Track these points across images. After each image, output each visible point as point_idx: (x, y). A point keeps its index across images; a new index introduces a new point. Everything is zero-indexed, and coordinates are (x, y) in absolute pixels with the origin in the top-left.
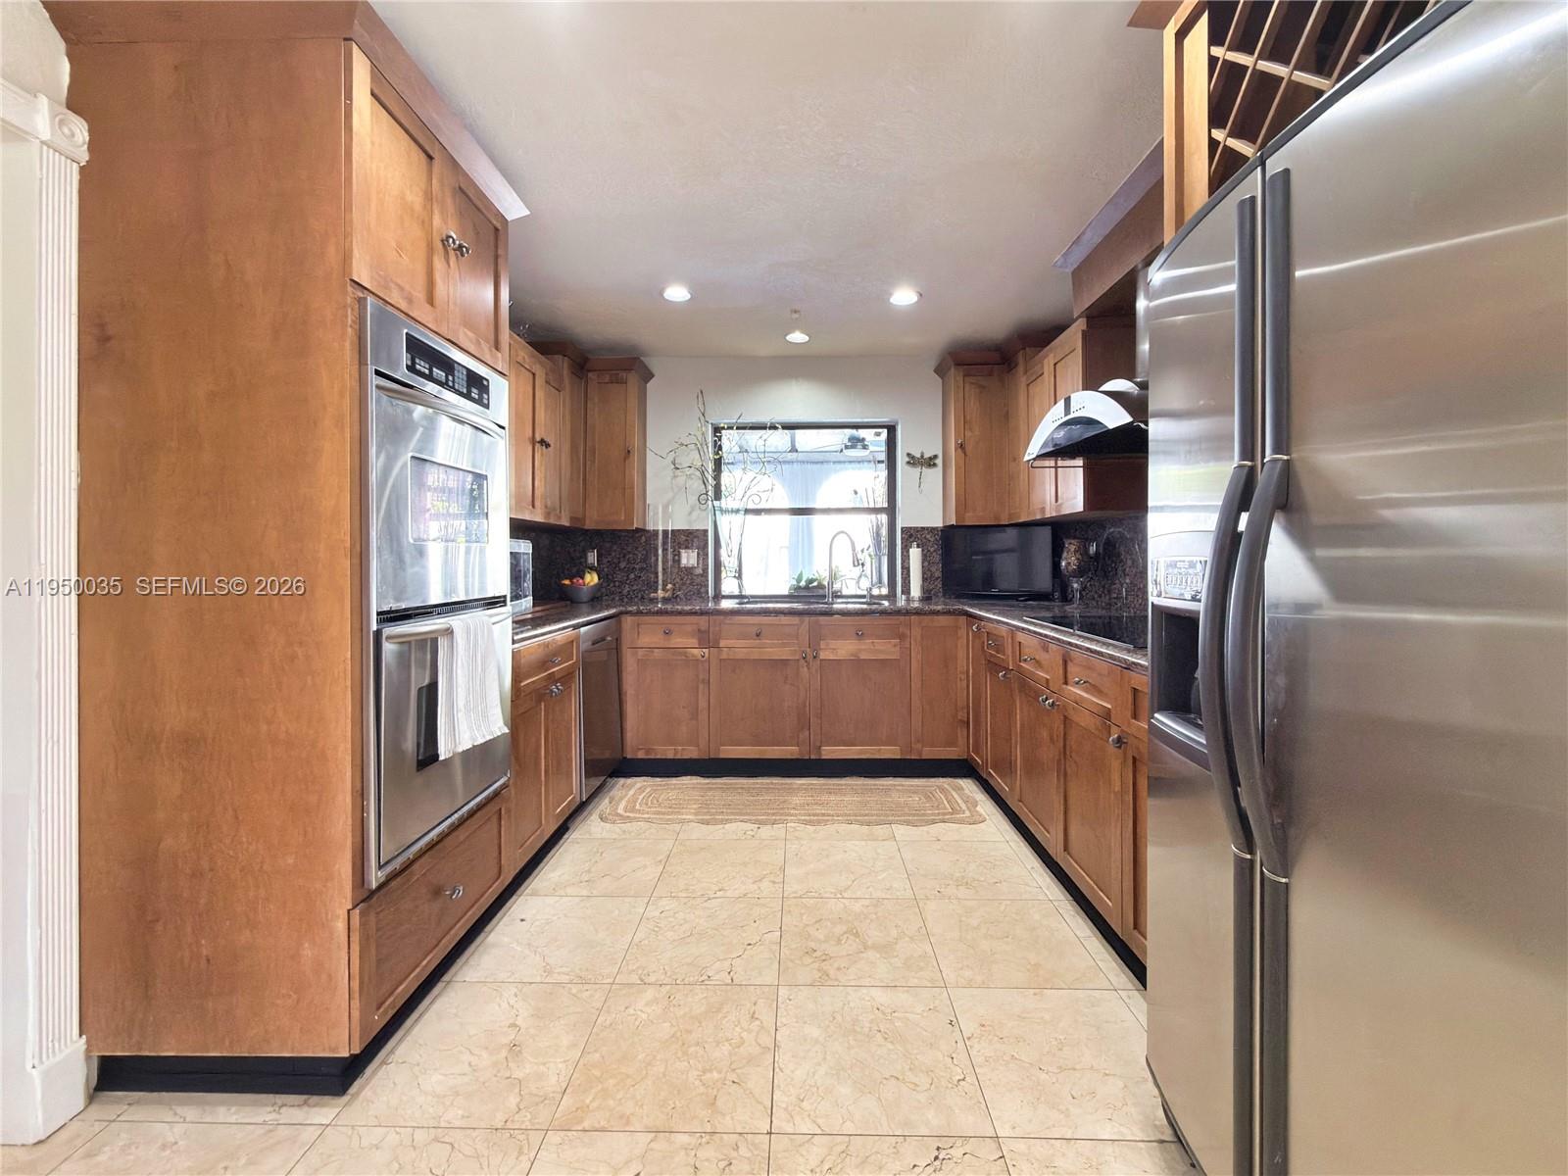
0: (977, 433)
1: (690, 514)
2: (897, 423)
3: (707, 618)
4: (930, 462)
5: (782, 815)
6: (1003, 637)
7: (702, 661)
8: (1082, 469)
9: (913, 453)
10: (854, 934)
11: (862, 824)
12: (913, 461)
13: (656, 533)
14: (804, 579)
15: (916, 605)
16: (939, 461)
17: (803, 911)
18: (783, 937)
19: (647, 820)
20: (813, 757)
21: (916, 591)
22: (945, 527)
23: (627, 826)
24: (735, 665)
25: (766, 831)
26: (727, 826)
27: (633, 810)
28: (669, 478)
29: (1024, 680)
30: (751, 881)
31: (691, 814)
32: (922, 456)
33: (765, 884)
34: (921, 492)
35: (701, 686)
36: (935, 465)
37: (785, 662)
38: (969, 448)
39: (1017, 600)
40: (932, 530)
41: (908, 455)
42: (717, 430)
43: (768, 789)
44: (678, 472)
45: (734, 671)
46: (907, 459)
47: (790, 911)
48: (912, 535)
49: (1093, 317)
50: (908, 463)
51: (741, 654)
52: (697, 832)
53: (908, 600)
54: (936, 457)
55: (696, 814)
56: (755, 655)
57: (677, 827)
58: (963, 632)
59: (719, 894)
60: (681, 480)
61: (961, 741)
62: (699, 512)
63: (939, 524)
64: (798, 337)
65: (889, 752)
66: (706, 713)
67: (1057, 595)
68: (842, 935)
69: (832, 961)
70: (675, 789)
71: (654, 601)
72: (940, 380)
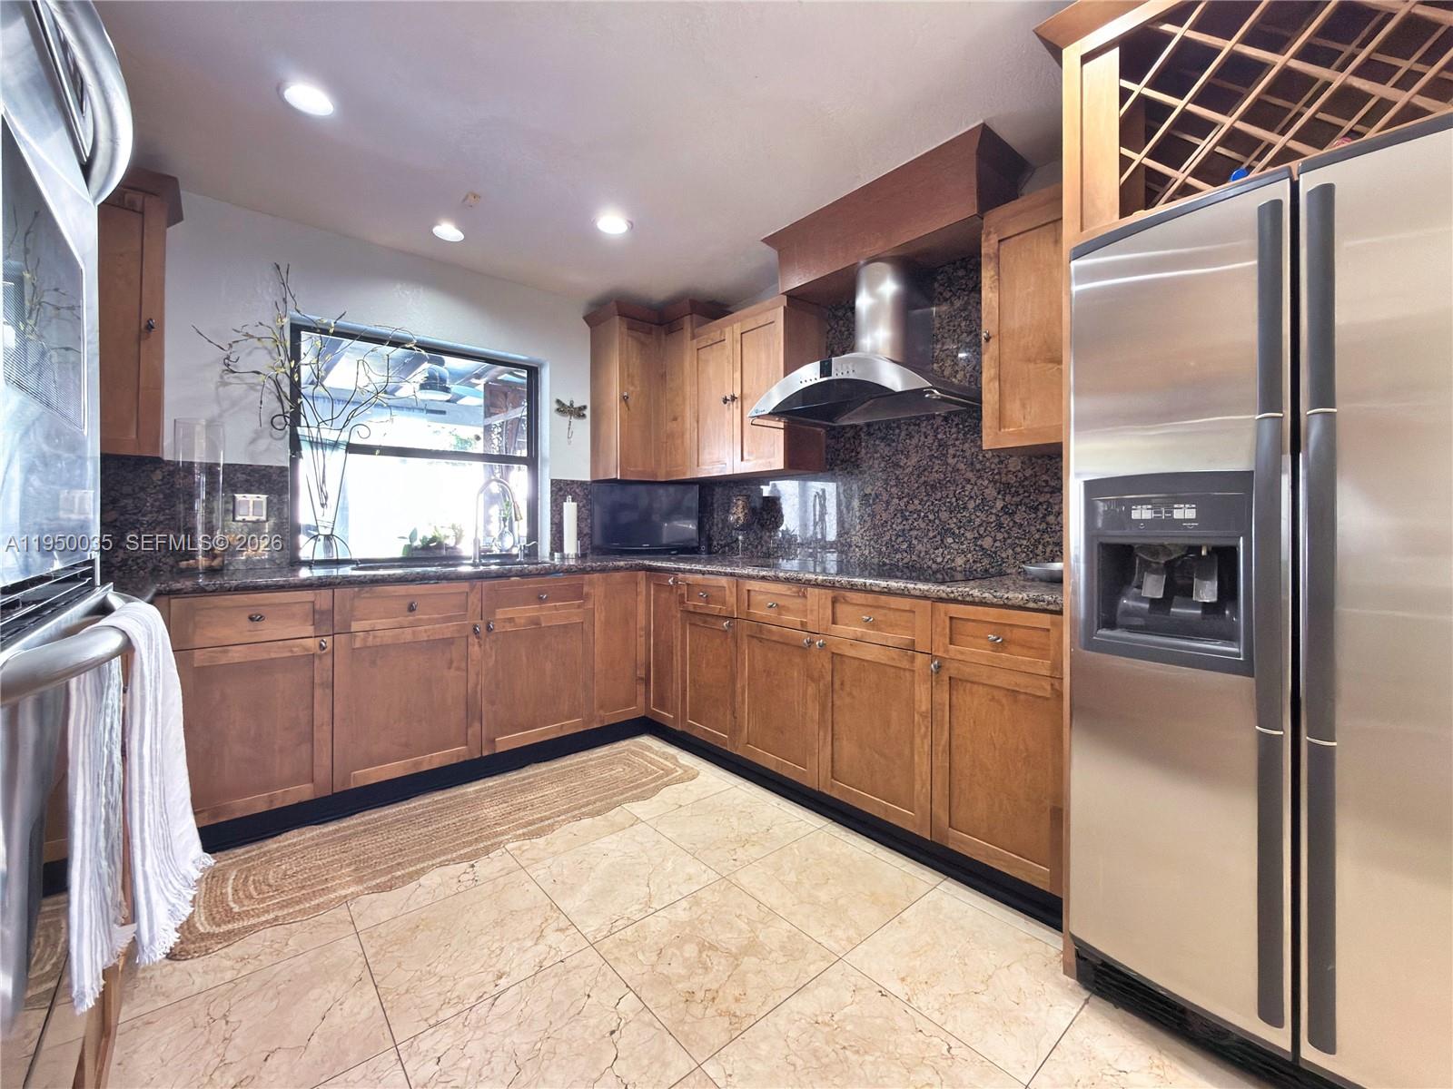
0: (639, 389)
1: (253, 441)
2: (541, 365)
3: (330, 592)
4: (578, 413)
5: (488, 838)
6: (724, 587)
7: (320, 657)
8: (782, 431)
9: (564, 401)
10: (710, 948)
11: (592, 815)
12: (562, 409)
13: (189, 467)
14: (420, 537)
15: (572, 562)
16: (587, 412)
17: (631, 950)
18: (643, 996)
19: (274, 922)
20: (485, 753)
21: (571, 546)
22: (594, 482)
23: (237, 949)
24: (376, 653)
25: (485, 867)
26: (423, 880)
27: (231, 916)
28: (212, 386)
29: (761, 626)
30: (529, 943)
31: (348, 884)
32: (572, 405)
33: (552, 937)
34: (570, 443)
35: (318, 692)
36: (584, 416)
37: (448, 642)
38: (631, 401)
39: (670, 554)
40: (582, 483)
41: (558, 401)
42: (296, 330)
43: (438, 810)
44: (229, 378)
45: (373, 663)
46: (556, 406)
47: (616, 958)
48: (561, 489)
49: (795, 298)
50: (558, 410)
51: (387, 637)
52: (381, 908)
53: (563, 558)
54: (585, 407)
55: (360, 881)
56: (407, 635)
57: (341, 913)
58: (642, 588)
59: (503, 983)
60: (236, 389)
61: (641, 699)
62: (270, 440)
63: (587, 478)
64: (448, 231)
65: (571, 726)
66: (327, 728)
67: (703, 548)
68: (700, 957)
69: (721, 993)
70: (283, 856)
71: (192, 572)
72: (589, 329)
